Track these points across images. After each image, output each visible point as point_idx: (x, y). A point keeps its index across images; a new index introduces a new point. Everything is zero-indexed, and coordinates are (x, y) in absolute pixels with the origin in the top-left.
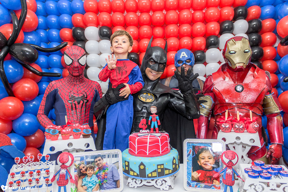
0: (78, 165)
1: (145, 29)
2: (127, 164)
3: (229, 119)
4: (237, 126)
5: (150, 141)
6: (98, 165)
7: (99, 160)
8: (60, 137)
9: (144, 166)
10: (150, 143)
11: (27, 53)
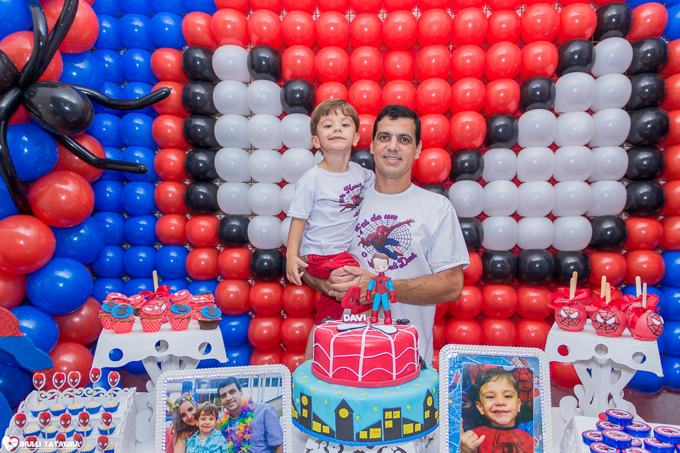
0: (176, 402)
1: (366, 55)
2: (305, 402)
3: (580, 296)
4: (599, 319)
5: (368, 345)
6: (228, 403)
7: (232, 392)
8: (138, 325)
9: (350, 410)
10: (368, 351)
11: (67, 108)
